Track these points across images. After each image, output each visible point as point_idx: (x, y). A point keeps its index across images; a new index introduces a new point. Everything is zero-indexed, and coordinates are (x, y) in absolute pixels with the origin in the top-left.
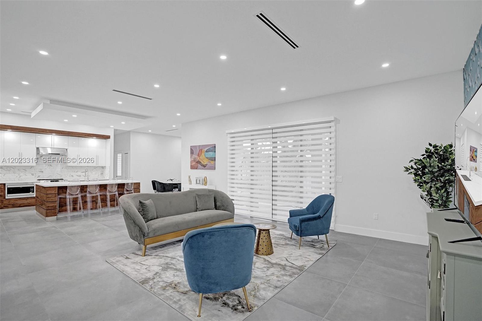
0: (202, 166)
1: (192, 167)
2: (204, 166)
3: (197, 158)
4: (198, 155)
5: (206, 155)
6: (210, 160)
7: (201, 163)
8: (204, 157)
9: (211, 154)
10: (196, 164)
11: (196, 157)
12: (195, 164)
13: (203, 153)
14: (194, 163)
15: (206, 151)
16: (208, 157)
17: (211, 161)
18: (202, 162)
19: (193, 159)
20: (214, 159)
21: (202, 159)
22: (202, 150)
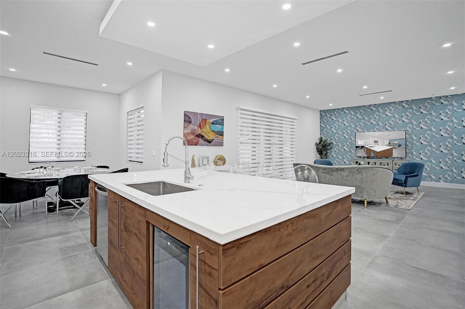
0: (205, 141)
1: (189, 143)
2: (209, 142)
3: (198, 130)
4: (200, 126)
5: (212, 128)
6: (217, 134)
7: (204, 137)
8: (209, 129)
9: (218, 128)
10: (196, 137)
11: (196, 128)
12: (194, 139)
13: (207, 124)
14: (192, 137)
15: (213, 123)
16: (215, 131)
17: (219, 136)
18: (206, 137)
19: (190, 131)
20: (221, 134)
21: (205, 133)
22: (207, 121)
